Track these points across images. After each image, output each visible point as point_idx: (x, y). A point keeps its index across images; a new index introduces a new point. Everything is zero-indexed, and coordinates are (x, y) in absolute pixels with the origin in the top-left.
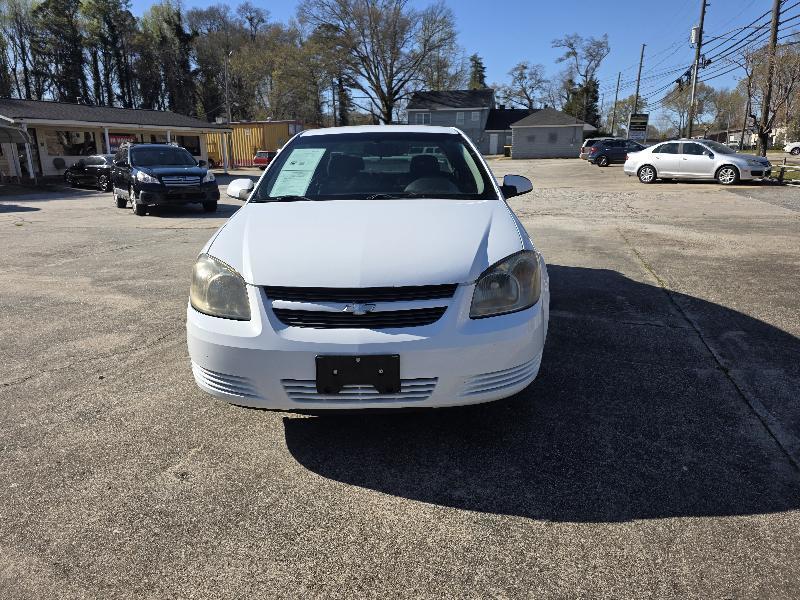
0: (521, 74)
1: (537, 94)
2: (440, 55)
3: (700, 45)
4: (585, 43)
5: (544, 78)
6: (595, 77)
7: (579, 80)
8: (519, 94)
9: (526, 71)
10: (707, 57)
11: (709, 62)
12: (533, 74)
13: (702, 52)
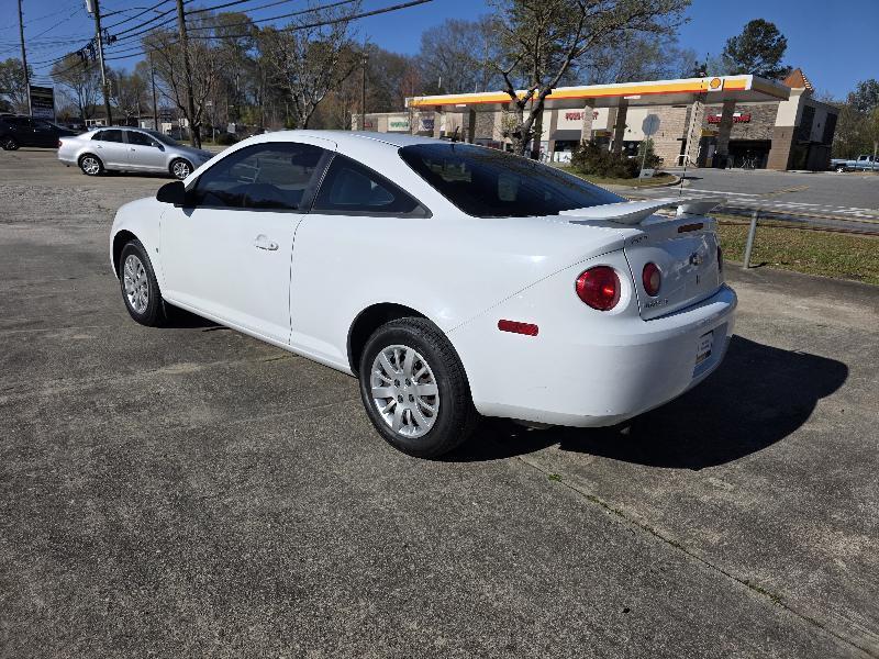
3: (98, 18)
10: (111, 32)
11: (114, 39)
13: (103, 25)
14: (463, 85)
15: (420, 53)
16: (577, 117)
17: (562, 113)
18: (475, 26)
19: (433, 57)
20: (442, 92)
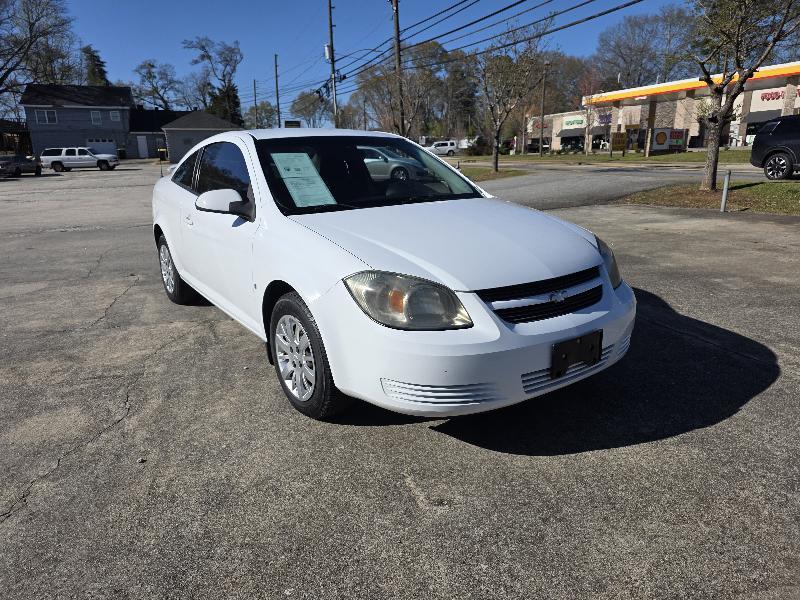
0: (149, 73)
1: (170, 95)
2: (50, 42)
3: (333, 61)
4: (218, 48)
5: (175, 78)
6: (233, 82)
7: (217, 83)
8: (150, 94)
9: (154, 70)
10: (342, 73)
11: (345, 77)
12: (164, 75)
13: (336, 68)
14: (642, 78)
15: (596, 53)
16: (777, 96)
17: (757, 94)
18: (656, 19)
19: (609, 56)
20: (620, 88)
